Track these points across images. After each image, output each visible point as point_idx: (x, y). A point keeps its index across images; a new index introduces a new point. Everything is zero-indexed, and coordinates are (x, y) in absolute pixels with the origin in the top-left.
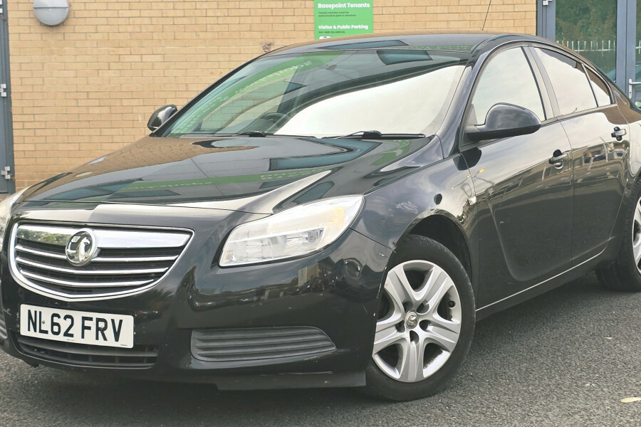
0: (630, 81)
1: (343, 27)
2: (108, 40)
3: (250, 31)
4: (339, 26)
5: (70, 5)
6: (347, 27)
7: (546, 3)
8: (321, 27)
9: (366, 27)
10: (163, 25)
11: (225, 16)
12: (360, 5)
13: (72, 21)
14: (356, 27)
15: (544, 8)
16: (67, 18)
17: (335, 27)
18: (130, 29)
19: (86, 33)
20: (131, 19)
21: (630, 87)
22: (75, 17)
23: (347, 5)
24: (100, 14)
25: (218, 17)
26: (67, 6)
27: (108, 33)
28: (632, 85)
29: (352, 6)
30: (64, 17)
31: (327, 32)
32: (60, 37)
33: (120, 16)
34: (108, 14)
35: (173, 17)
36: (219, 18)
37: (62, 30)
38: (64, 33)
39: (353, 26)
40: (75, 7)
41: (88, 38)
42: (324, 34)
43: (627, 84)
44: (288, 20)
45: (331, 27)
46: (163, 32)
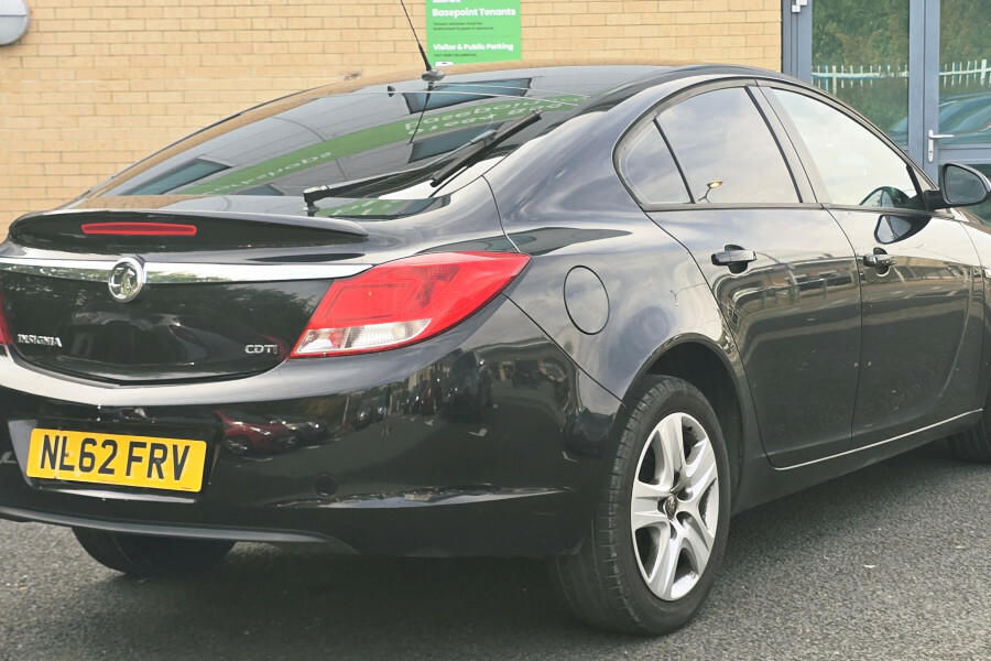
0: (931, 134)
1: (474, 47)
2: (93, 67)
3: (323, 53)
4: (466, 46)
5: (31, 12)
6: (479, 47)
7: (796, 9)
8: (439, 47)
9: (511, 47)
10: (182, 43)
11: (283, 29)
12: (500, 12)
13: (33, 38)
14: (494, 47)
15: (794, 16)
16: (26, 33)
17: (460, 48)
18: (128, 49)
19: (57, 56)
20: (130, 34)
21: (931, 143)
22: (39, 32)
23: (479, 12)
24: (79, 26)
25: (271, 30)
26: (24, 13)
27: (93, 56)
28: (934, 139)
29: (488, 12)
30: (21, 31)
31: (448, 55)
32: (15, 63)
33: (112, 29)
34: (93, 25)
35: (198, 31)
36: (273, 33)
37: (18, 52)
38: (21, 57)
39: (488, 46)
40: (38, 14)
41: (61, 65)
42: (443, 57)
43: (925, 139)
44: (383, 35)
45: (453, 47)
46: (181, 54)
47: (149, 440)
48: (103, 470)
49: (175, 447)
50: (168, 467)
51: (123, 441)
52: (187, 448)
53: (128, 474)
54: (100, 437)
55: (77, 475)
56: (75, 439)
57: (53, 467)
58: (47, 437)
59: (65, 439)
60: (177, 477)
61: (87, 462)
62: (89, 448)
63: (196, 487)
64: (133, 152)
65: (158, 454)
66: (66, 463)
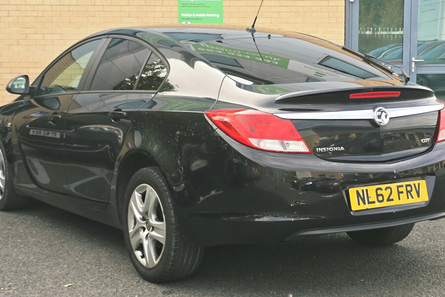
1: (200, 15)
2: (18, 22)
3: (129, 17)
4: (197, 15)
6: (203, 15)
8: (183, 15)
9: (218, 16)
10: (60, 11)
11: (109, 5)
14: (210, 15)
15: (351, 4)
17: (194, 15)
18: (35, 14)
20: (36, 6)
25: (104, 6)
27: (18, 17)
31: (188, 19)
33: (27, 4)
35: (69, 5)
36: (105, 7)
39: (207, 15)
42: (186, 20)
44: (157, 9)
45: (190, 15)
46: (61, 16)
47: (404, 184)
48: (389, 200)
49: (414, 184)
50: (414, 193)
51: (394, 186)
52: (419, 184)
53: (399, 199)
54: (383, 186)
55: (377, 205)
56: (372, 189)
57: (365, 204)
58: (357, 192)
59: (367, 190)
60: (419, 197)
61: (380, 198)
62: (379, 192)
63: (427, 199)
64: (36, 62)
65: (409, 188)
66: (371, 200)
